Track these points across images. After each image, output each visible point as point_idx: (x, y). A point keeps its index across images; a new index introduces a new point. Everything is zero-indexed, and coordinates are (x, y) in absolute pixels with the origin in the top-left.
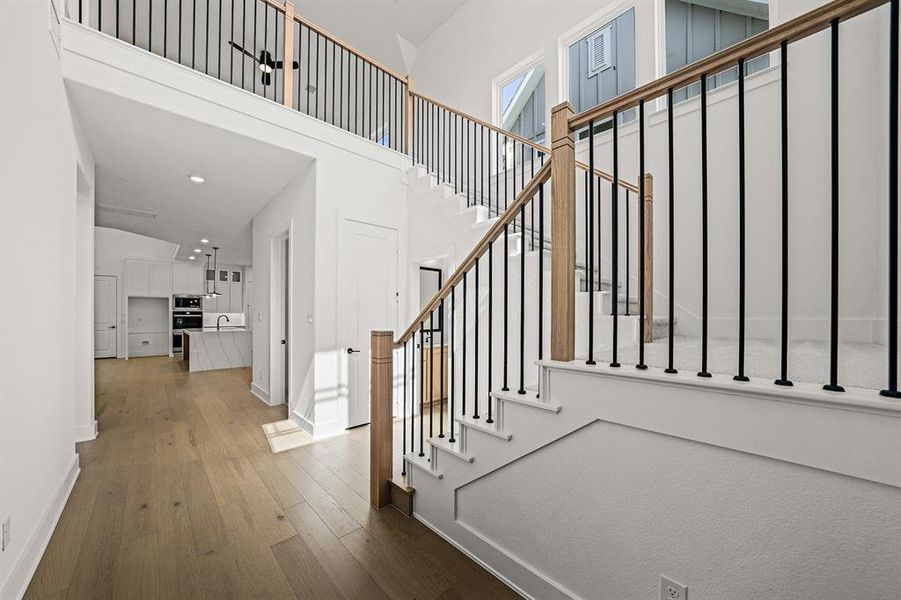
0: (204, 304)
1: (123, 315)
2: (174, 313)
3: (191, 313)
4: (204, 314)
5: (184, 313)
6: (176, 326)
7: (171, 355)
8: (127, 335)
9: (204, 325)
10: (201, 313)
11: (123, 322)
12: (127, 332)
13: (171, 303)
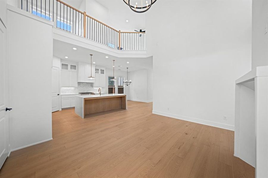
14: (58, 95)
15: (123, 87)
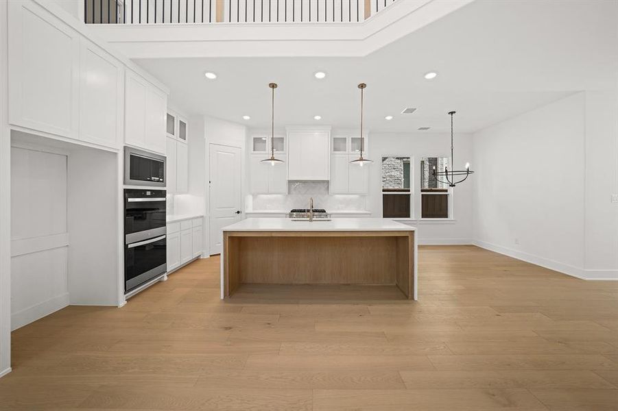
2: (127, 193)
3: (153, 194)
4: (168, 197)
5: (143, 193)
9: (168, 219)
13: (120, 167)
14: (238, 212)
15: (446, 193)
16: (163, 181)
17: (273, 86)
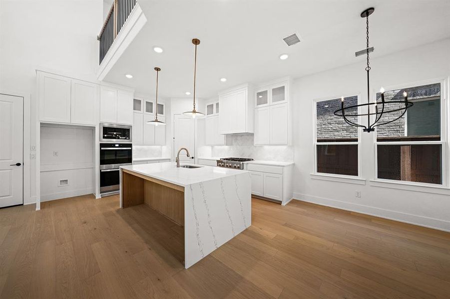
0: (134, 134)
1: (33, 148)
2: (102, 145)
3: (121, 145)
4: (134, 147)
5: (113, 145)
6: (102, 162)
7: (98, 196)
8: (38, 175)
9: (134, 159)
10: (130, 145)
11: (33, 157)
12: (38, 170)
13: (99, 133)
14: (192, 158)
16: (129, 139)
17: (158, 69)
